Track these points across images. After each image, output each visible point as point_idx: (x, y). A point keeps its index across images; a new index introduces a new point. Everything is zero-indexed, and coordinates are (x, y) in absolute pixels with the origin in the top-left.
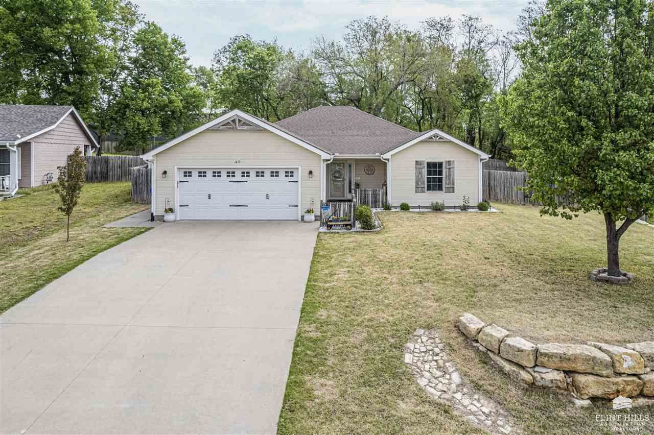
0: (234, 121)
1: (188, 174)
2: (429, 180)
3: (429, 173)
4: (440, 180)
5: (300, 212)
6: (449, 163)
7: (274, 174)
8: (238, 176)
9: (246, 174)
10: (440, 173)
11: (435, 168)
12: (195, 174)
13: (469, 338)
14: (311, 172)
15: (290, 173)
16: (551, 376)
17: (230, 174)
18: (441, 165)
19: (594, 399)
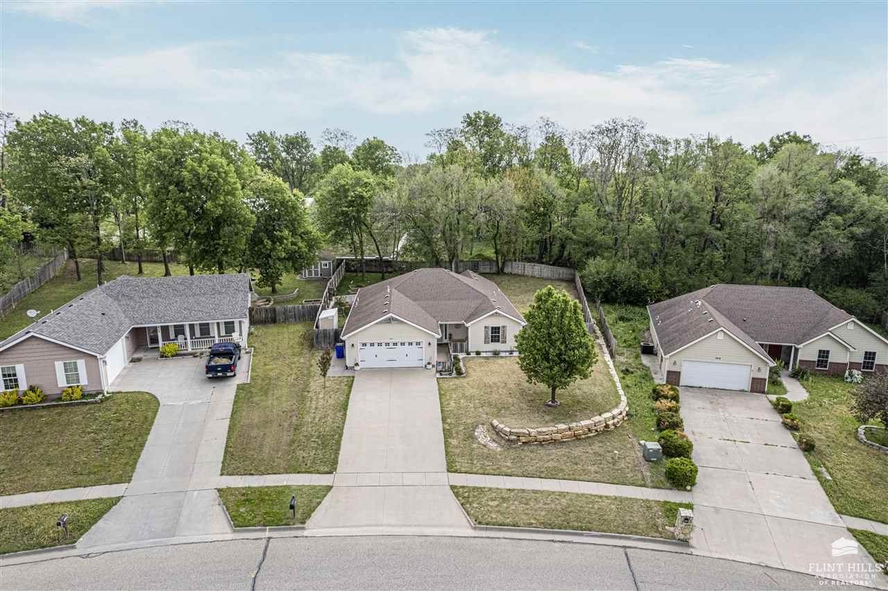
0: (390, 319)
1: (364, 345)
2: (492, 337)
3: (492, 333)
4: (499, 336)
5: (424, 363)
6: (504, 327)
7: (410, 344)
8: (391, 346)
9: (395, 344)
10: (499, 333)
11: (496, 330)
12: (368, 345)
13: (494, 428)
14: (429, 344)
15: (418, 344)
16: (513, 437)
17: (387, 344)
18: (499, 328)
19: (523, 443)
